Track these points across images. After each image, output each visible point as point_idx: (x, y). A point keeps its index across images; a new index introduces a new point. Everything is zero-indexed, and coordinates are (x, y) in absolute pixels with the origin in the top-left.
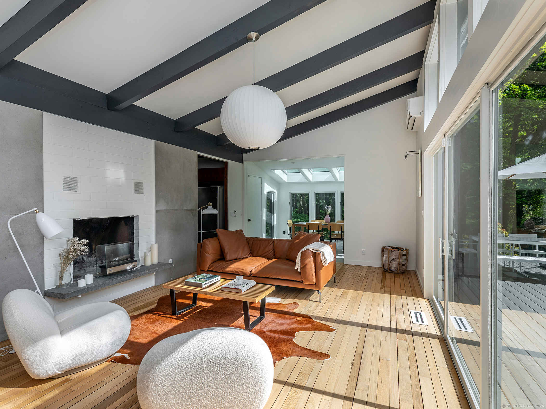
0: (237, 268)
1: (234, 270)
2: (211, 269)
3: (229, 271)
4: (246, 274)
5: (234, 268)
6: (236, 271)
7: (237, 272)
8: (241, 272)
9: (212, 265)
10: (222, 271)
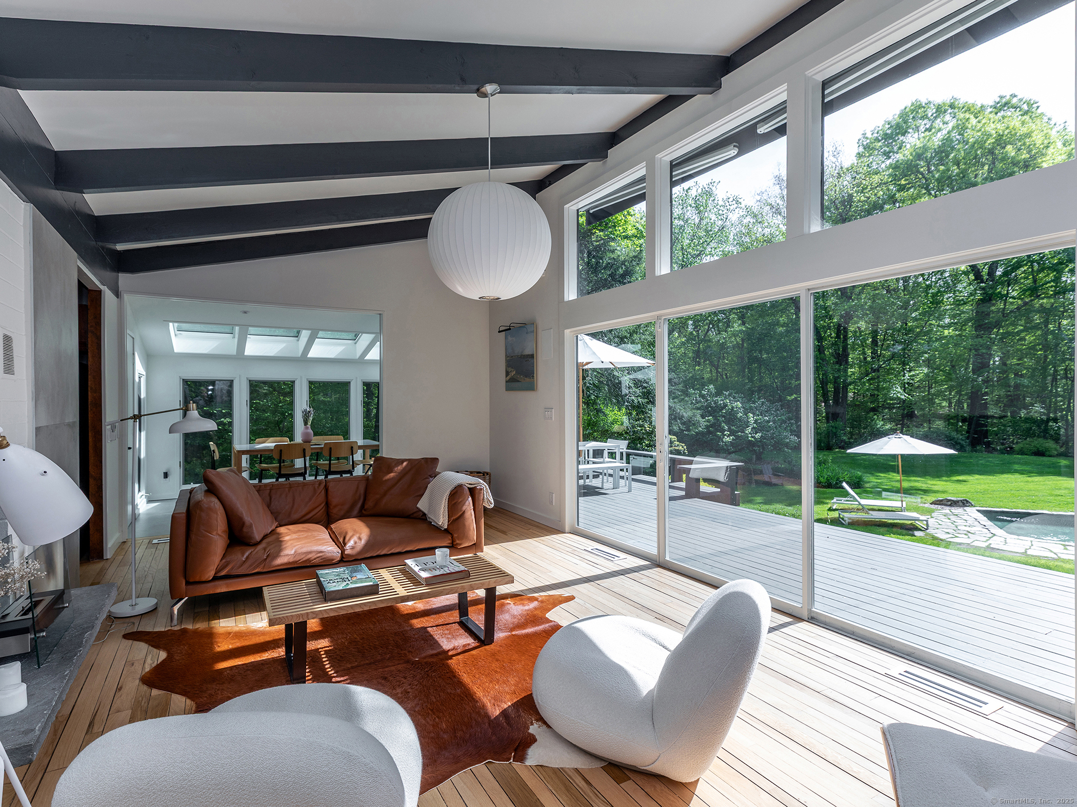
0: (305, 553)
1: (297, 560)
2: (223, 573)
3: (286, 564)
4: (333, 560)
5: (296, 553)
6: (304, 559)
7: (309, 560)
8: (318, 557)
9: (224, 561)
10: (263, 568)
